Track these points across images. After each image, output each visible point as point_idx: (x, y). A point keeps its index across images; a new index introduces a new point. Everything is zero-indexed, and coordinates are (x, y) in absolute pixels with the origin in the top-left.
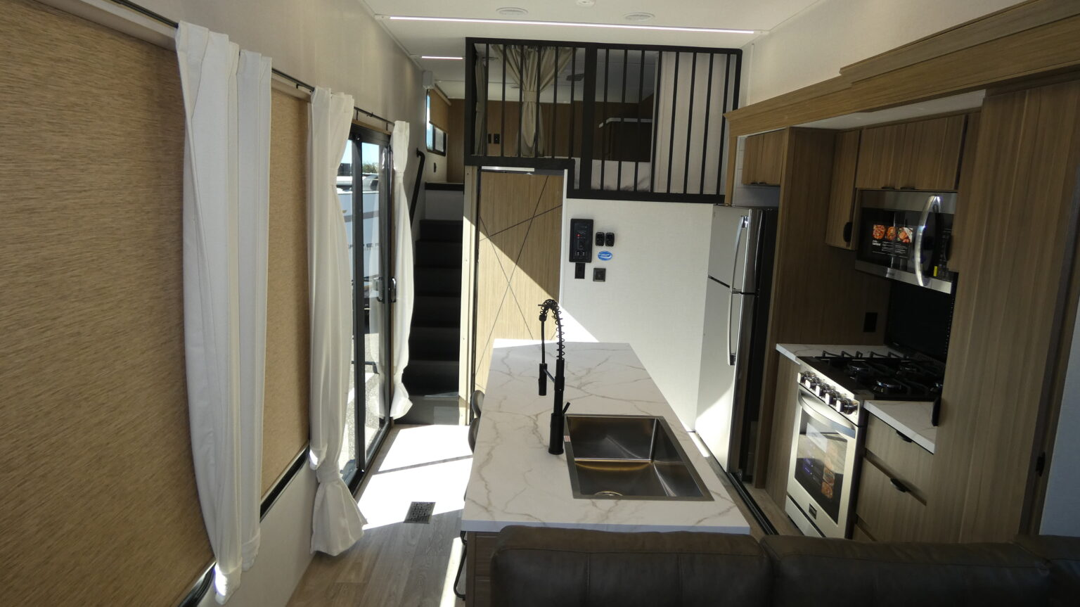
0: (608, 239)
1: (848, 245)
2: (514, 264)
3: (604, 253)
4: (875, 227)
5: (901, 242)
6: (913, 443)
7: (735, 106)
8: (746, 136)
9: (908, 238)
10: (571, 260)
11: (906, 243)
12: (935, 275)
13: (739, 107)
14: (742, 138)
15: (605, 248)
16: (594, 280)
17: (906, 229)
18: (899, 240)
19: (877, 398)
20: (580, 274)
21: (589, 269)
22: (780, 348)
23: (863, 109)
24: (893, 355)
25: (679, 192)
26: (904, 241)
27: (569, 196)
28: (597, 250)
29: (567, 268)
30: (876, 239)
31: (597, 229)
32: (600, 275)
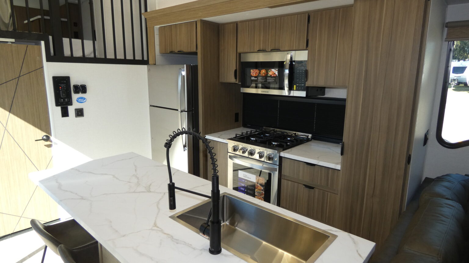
0: (82, 89)
1: (236, 81)
2: (7, 113)
3: (80, 98)
4: (252, 71)
5: (271, 76)
6: (316, 166)
7: (146, 10)
8: (159, 26)
9: (275, 74)
10: (57, 105)
11: (274, 76)
12: (295, 89)
13: (148, 11)
14: (157, 27)
15: (80, 95)
16: (76, 117)
17: (273, 70)
18: (269, 75)
19: (284, 150)
20: (65, 113)
21: (71, 110)
22: (207, 137)
23: (268, 6)
24: (253, 131)
25: (121, 58)
26: (273, 76)
27: (48, 60)
28: (75, 97)
29: (54, 111)
30: (254, 77)
31: (73, 82)
32: (80, 113)
